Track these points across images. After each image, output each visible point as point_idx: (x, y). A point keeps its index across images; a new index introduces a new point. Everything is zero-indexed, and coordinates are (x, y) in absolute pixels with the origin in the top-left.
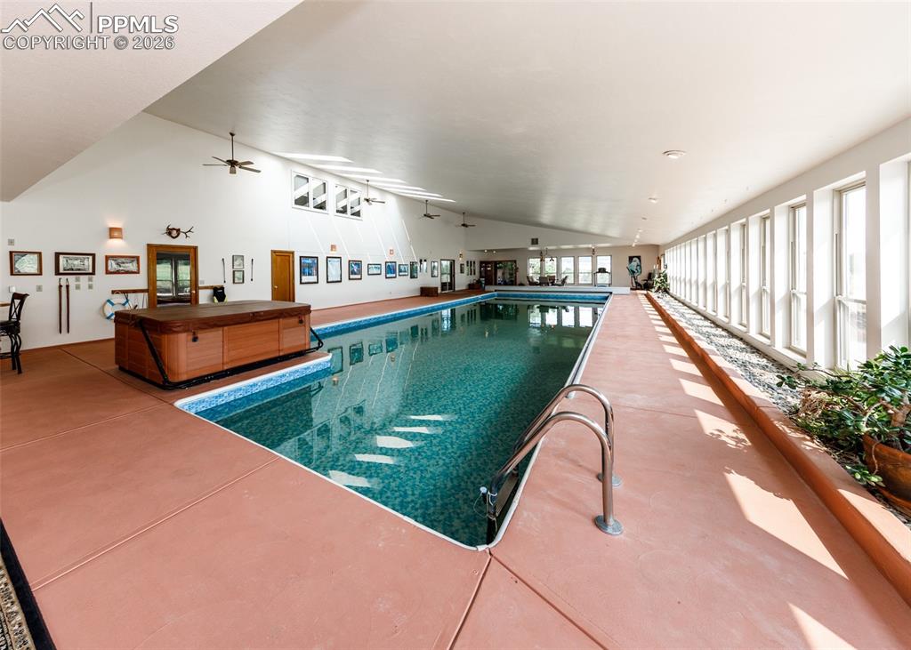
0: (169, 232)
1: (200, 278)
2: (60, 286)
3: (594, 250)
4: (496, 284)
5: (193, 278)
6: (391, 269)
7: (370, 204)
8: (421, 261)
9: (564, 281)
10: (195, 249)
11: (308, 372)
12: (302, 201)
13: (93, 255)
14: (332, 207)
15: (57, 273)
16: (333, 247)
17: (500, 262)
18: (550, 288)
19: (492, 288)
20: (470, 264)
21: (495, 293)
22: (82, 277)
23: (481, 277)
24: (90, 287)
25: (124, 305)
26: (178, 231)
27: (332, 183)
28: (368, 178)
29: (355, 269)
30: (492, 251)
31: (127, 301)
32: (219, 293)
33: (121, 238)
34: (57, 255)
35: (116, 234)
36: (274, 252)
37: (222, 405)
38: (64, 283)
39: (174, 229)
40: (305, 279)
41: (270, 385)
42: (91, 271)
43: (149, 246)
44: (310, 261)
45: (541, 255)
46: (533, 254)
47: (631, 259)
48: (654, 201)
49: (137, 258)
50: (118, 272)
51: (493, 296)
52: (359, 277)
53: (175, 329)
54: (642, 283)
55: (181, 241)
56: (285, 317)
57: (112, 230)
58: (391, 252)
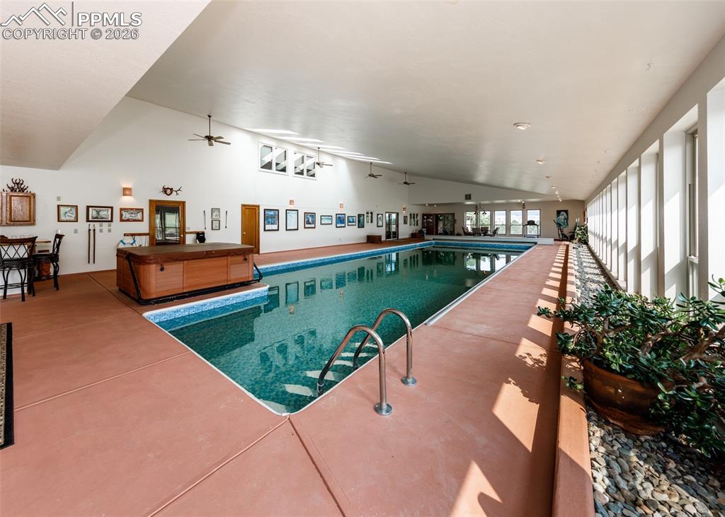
0: (165, 190)
1: (187, 225)
2: (90, 230)
3: (524, 205)
4: (437, 234)
5: (182, 226)
6: (341, 220)
7: (322, 167)
8: (368, 213)
9: (495, 232)
10: (184, 203)
11: (248, 298)
12: (268, 166)
13: (112, 208)
14: (290, 170)
15: (88, 220)
16: (291, 202)
17: (441, 215)
18: (482, 238)
19: (431, 237)
20: (413, 216)
21: (433, 241)
22: (104, 223)
23: (423, 228)
24: (110, 231)
25: (132, 244)
26: (171, 189)
27: (291, 150)
28: (319, 146)
29: (310, 220)
30: (433, 205)
31: (135, 241)
32: (201, 237)
33: (131, 195)
34: (88, 207)
35: (127, 192)
36: (243, 206)
37: (179, 318)
38: (92, 228)
39: (168, 188)
40: (268, 227)
41: (217, 306)
42: (110, 219)
43: (151, 201)
44: (272, 213)
45: (476, 209)
46: (470, 208)
47: (559, 213)
48: (540, 163)
49: (142, 210)
50: (128, 220)
51: (432, 244)
52: (313, 226)
53: (147, 261)
54: (568, 235)
55: (173, 198)
56: (232, 256)
57: (125, 189)
58: (341, 206)
